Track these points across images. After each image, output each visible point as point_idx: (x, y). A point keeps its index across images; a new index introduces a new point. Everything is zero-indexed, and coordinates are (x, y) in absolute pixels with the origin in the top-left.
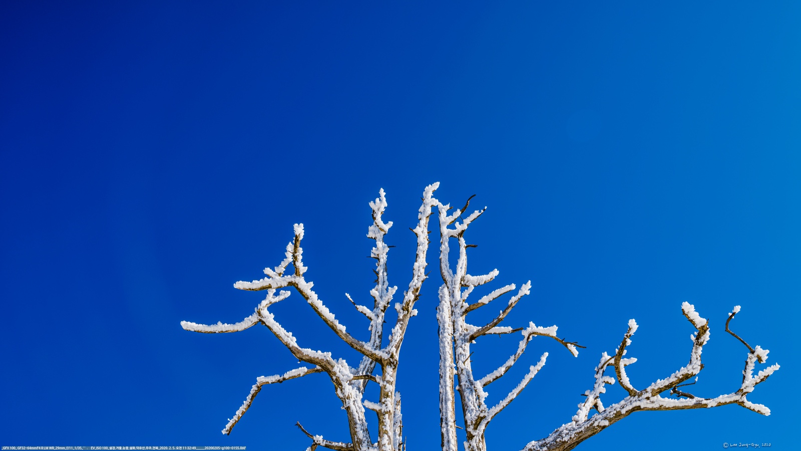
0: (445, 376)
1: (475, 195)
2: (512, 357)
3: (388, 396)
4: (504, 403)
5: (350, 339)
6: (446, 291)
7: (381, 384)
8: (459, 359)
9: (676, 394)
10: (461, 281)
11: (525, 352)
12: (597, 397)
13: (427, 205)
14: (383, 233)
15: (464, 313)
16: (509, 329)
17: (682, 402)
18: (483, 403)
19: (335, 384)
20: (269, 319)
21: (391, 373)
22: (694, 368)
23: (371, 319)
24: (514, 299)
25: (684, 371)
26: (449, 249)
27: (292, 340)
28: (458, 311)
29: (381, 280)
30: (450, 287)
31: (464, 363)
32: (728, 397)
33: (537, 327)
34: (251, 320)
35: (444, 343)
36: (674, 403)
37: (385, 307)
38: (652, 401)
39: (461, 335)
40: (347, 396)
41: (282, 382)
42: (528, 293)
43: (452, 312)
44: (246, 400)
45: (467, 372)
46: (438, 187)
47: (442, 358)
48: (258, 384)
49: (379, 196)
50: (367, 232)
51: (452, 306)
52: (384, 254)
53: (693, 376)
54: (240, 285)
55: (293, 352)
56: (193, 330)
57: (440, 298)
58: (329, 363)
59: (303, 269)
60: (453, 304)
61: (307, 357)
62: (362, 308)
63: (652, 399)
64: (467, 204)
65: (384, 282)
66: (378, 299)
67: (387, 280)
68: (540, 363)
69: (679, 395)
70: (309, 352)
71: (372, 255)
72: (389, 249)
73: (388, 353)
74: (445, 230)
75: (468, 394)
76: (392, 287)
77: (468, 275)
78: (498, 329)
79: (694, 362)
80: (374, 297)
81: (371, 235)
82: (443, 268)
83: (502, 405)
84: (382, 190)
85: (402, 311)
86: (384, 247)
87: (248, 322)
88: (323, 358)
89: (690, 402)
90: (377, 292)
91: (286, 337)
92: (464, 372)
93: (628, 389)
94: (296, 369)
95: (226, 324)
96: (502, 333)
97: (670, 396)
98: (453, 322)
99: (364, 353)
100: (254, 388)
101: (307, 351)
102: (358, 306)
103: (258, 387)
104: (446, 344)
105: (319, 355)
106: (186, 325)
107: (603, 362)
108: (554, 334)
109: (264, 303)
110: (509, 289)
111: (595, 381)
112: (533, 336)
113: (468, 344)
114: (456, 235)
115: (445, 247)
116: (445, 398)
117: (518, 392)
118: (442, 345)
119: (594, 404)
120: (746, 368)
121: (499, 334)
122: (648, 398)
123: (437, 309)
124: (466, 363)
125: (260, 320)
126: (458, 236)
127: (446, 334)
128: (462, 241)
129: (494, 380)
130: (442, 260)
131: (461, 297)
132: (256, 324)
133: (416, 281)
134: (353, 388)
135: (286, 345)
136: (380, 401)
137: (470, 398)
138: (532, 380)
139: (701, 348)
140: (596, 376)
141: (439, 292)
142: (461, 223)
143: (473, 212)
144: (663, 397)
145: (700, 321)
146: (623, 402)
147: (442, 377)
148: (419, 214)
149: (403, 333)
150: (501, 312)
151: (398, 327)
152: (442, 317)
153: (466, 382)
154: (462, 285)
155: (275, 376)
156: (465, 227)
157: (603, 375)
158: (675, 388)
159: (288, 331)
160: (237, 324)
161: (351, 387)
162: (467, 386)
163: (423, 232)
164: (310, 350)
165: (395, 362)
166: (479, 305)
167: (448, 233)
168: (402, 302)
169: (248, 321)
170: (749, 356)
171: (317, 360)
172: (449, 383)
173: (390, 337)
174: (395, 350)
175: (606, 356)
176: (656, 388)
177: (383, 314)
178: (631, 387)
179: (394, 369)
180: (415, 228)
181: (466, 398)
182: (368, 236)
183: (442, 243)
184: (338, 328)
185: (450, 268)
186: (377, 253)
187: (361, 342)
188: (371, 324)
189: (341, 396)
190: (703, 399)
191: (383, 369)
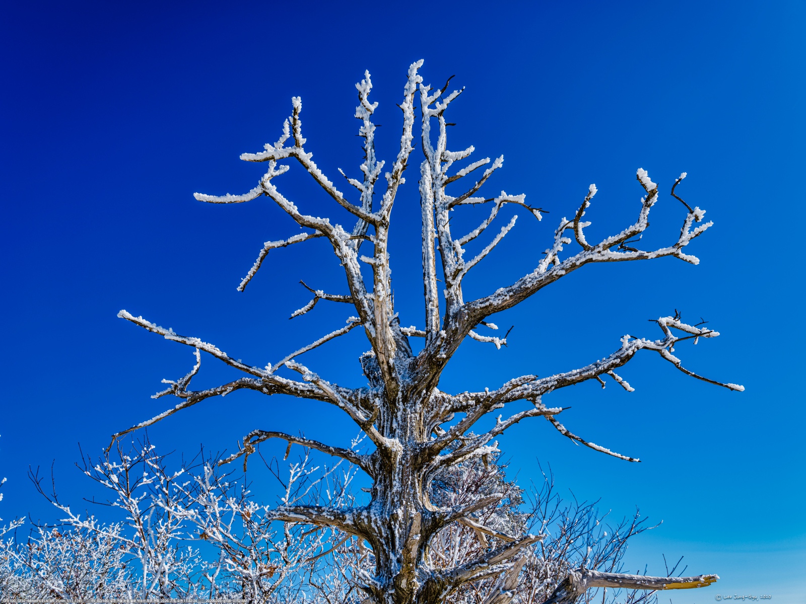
0: (427, 239)
1: (454, 76)
2: (486, 221)
3: (381, 252)
4: (478, 258)
5: (347, 204)
6: (427, 166)
7: (375, 242)
8: (439, 224)
9: (622, 249)
10: (441, 156)
11: (496, 217)
12: (555, 254)
13: (412, 81)
14: (369, 113)
15: (443, 185)
16: (482, 200)
17: (627, 255)
18: (461, 258)
19: (334, 245)
20: (273, 190)
21: (383, 233)
22: (641, 226)
23: (361, 191)
24: (488, 171)
25: (632, 228)
26: (430, 127)
27: (294, 209)
28: (438, 182)
29: (369, 156)
30: (431, 162)
31: (444, 227)
32: (666, 250)
33: (508, 195)
34: (256, 191)
35: (426, 211)
36: (621, 255)
37: (374, 180)
38: (602, 254)
39: (441, 203)
40: (344, 254)
41: (286, 246)
42: (501, 166)
43: (433, 184)
44: (256, 262)
45: (447, 235)
46: (422, 64)
47: (424, 224)
48: (266, 249)
49: (365, 78)
50: (355, 112)
51: (433, 179)
52: (371, 133)
53: (639, 232)
54: (246, 157)
55: (295, 219)
56: (205, 201)
57: (421, 172)
58: (327, 228)
59: (302, 141)
60: (434, 177)
61: (308, 223)
62: (354, 181)
63: (603, 253)
64: (447, 85)
65: (372, 158)
66: (367, 173)
67: (375, 156)
68: (510, 224)
69: (624, 249)
70: (309, 218)
71: (360, 134)
72: (375, 128)
73: (380, 216)
74: (426, 110)
75: (447, 252)
76: (380, 161)
77: (448, 151)
78: (472, 200)
79: (642, 221)
80: (364, 172)
81: (358, 115)
82: (425, 145)
83: (476, 259)
84: (367, 72)
85: (391, 179)
86: (371, 126)
87: (253, 194)
88: (322, 223)
89: (634, 255)
90: (366, 167)
91: (289, 207)
92: (444, 234)
93: (583, 245)
94: (298, 234)
95: (234, 195)
96: (475, 203)
97: (618, 250)
98: (435, 193)
99: (359, 216)
100: (262, 252)
101: (308, 218)
102: (350, 180)
103: (266, 251)
104: (428, 212)
105: (318, 220)
106: (199, 196)
107: (562, 225)
108: (522, 201)
109: (267, 176)
110: (484, 163)
111: (554, 241)
112: (504, 204)
113: (447, 211)
114: (436, 115)
115: (426, 126)
116: (427, 257)
117: (490, 248)
118: (424, 213)
119: (552, 260)
120: (684, 226)
121: (473, 204)
122: (599, 252)
123: (419, 183)
124: (446, 227)
125: (264, 192)
126: (438, 115)
127: (428, 204)
128: (442, 120)
129: (469, 240)
130: (424, 138)
131: (441, 170)
132: (261, 194)
133: (404, 153)
134: (349, 249)
135: (289, 213)
136: (375, 256)
137: (449, 255)
138: (502, 238)
139: (649, 209)
140: (555, 237)
141: (421, 168)
142: (441, 103)
143: (452, 92)
144: (612, 251)
145: (651, 185)
146: (578, 256)
147: (424, 240)
148: (405, 91)
149: (393, 198)
150: (477, 183)
151: (388, 193)
152: (424, 189)
153: (446, 242)
154: (442, 160)
155: (280, 241)
156: (445, 106)
157: (561, 237)
158: (622, 244)
159: (289, 201)
160: (244, 195)
161: (347, 247)
162: (446, 246)
163: (409, 107)
164: (310, 217)
165: (387, 223)
166: (457, 178)
167: (430, 112)
168: (391, 172)
169: (253, 192)
170: (688, 216)
171: (317, 225)
172: (430, 244)
173: (381, 203)
174: (387, 213)
175: (565, 221)
176: (607, 244)
177: (373, 186)
178: (586, 243)
179: (385, 229)
180: (402, 104)
181: (446, 256)
182: (356, 116)
183: (423, 122)
184: (336, 195)
185: (431, 144)
186: (364, 131)
187: (356, 207)
188: (362, 195)
189: (339, 254)
190: (645, 252)
191: (376, 230)
